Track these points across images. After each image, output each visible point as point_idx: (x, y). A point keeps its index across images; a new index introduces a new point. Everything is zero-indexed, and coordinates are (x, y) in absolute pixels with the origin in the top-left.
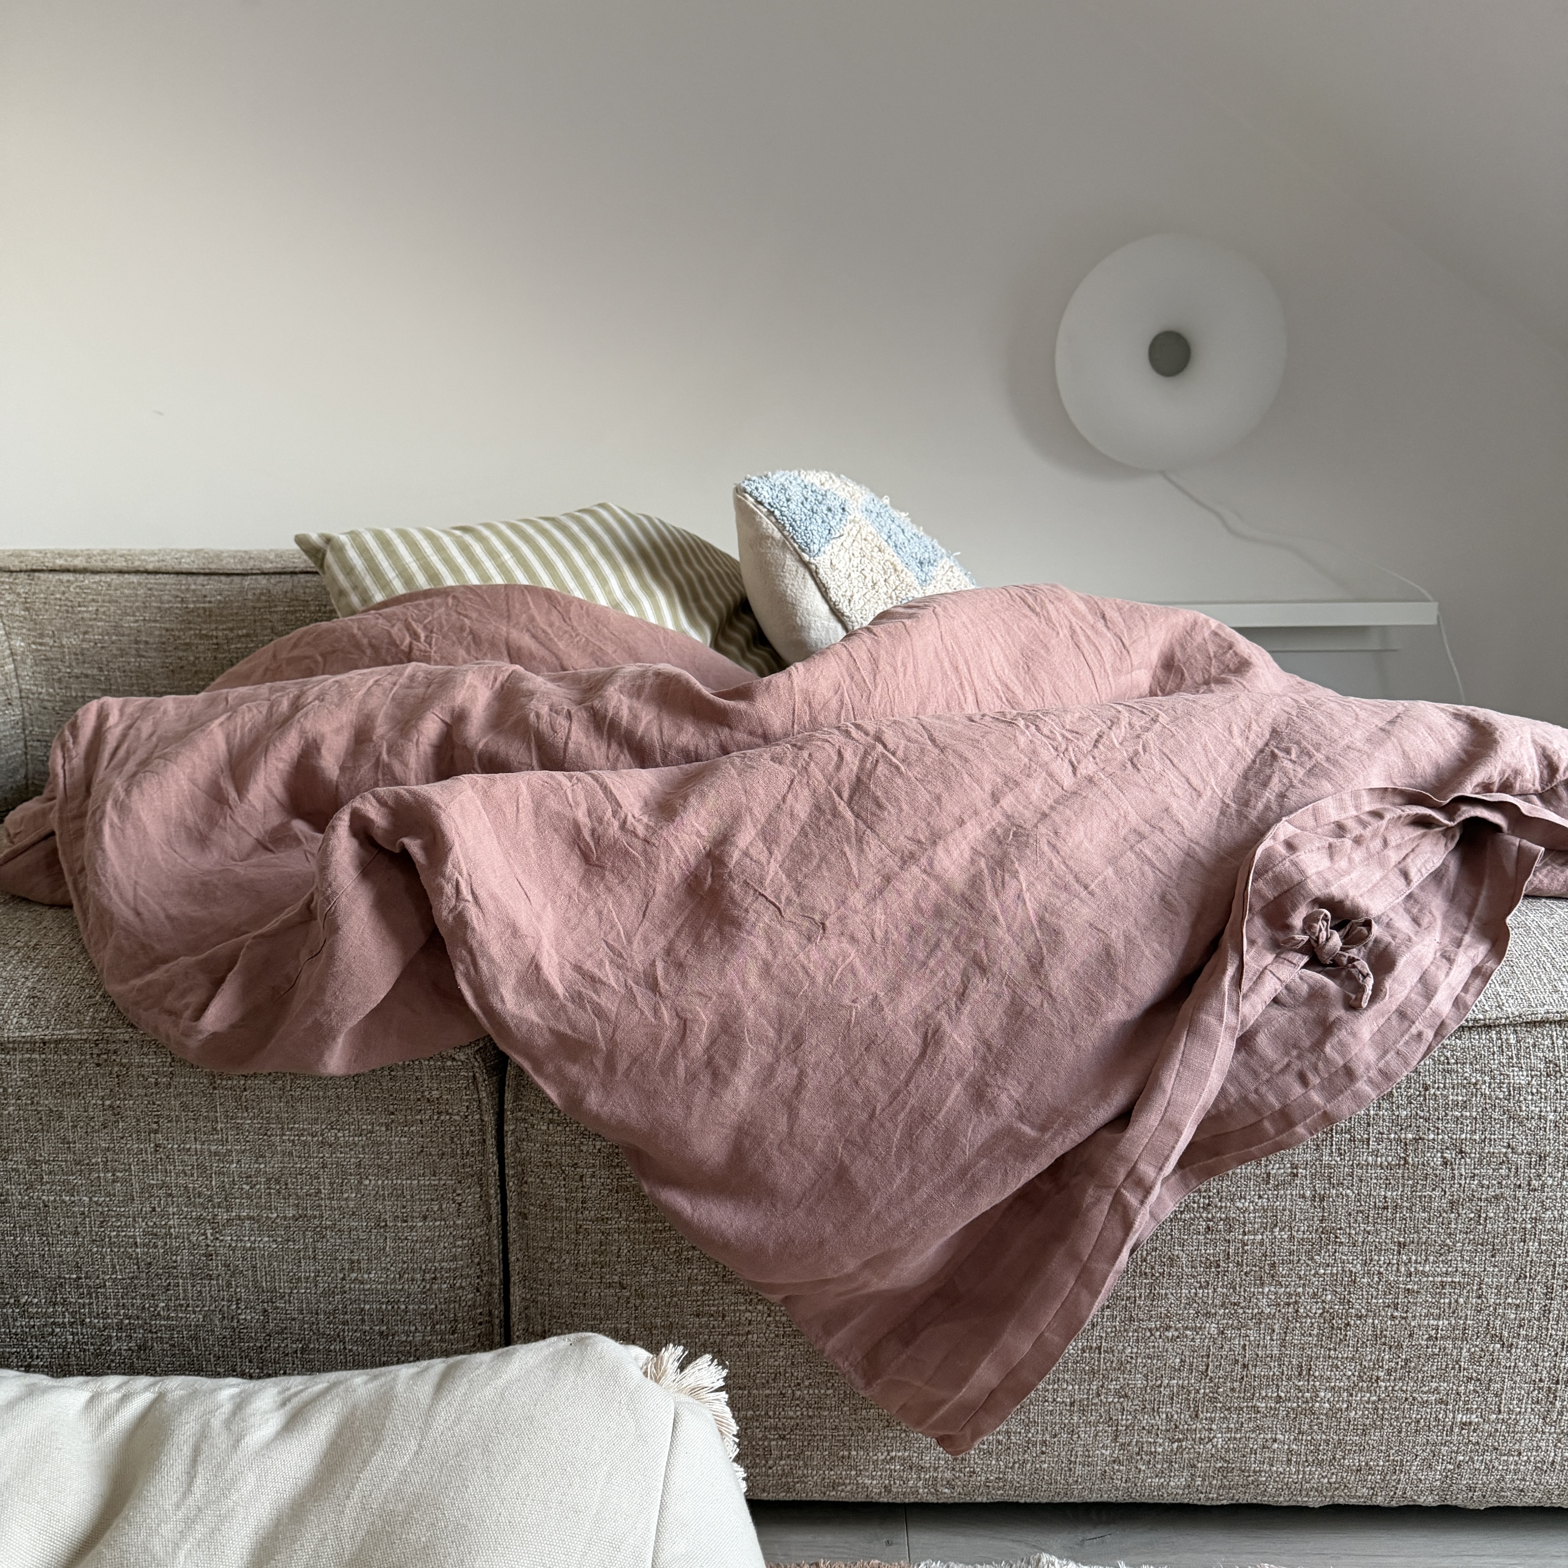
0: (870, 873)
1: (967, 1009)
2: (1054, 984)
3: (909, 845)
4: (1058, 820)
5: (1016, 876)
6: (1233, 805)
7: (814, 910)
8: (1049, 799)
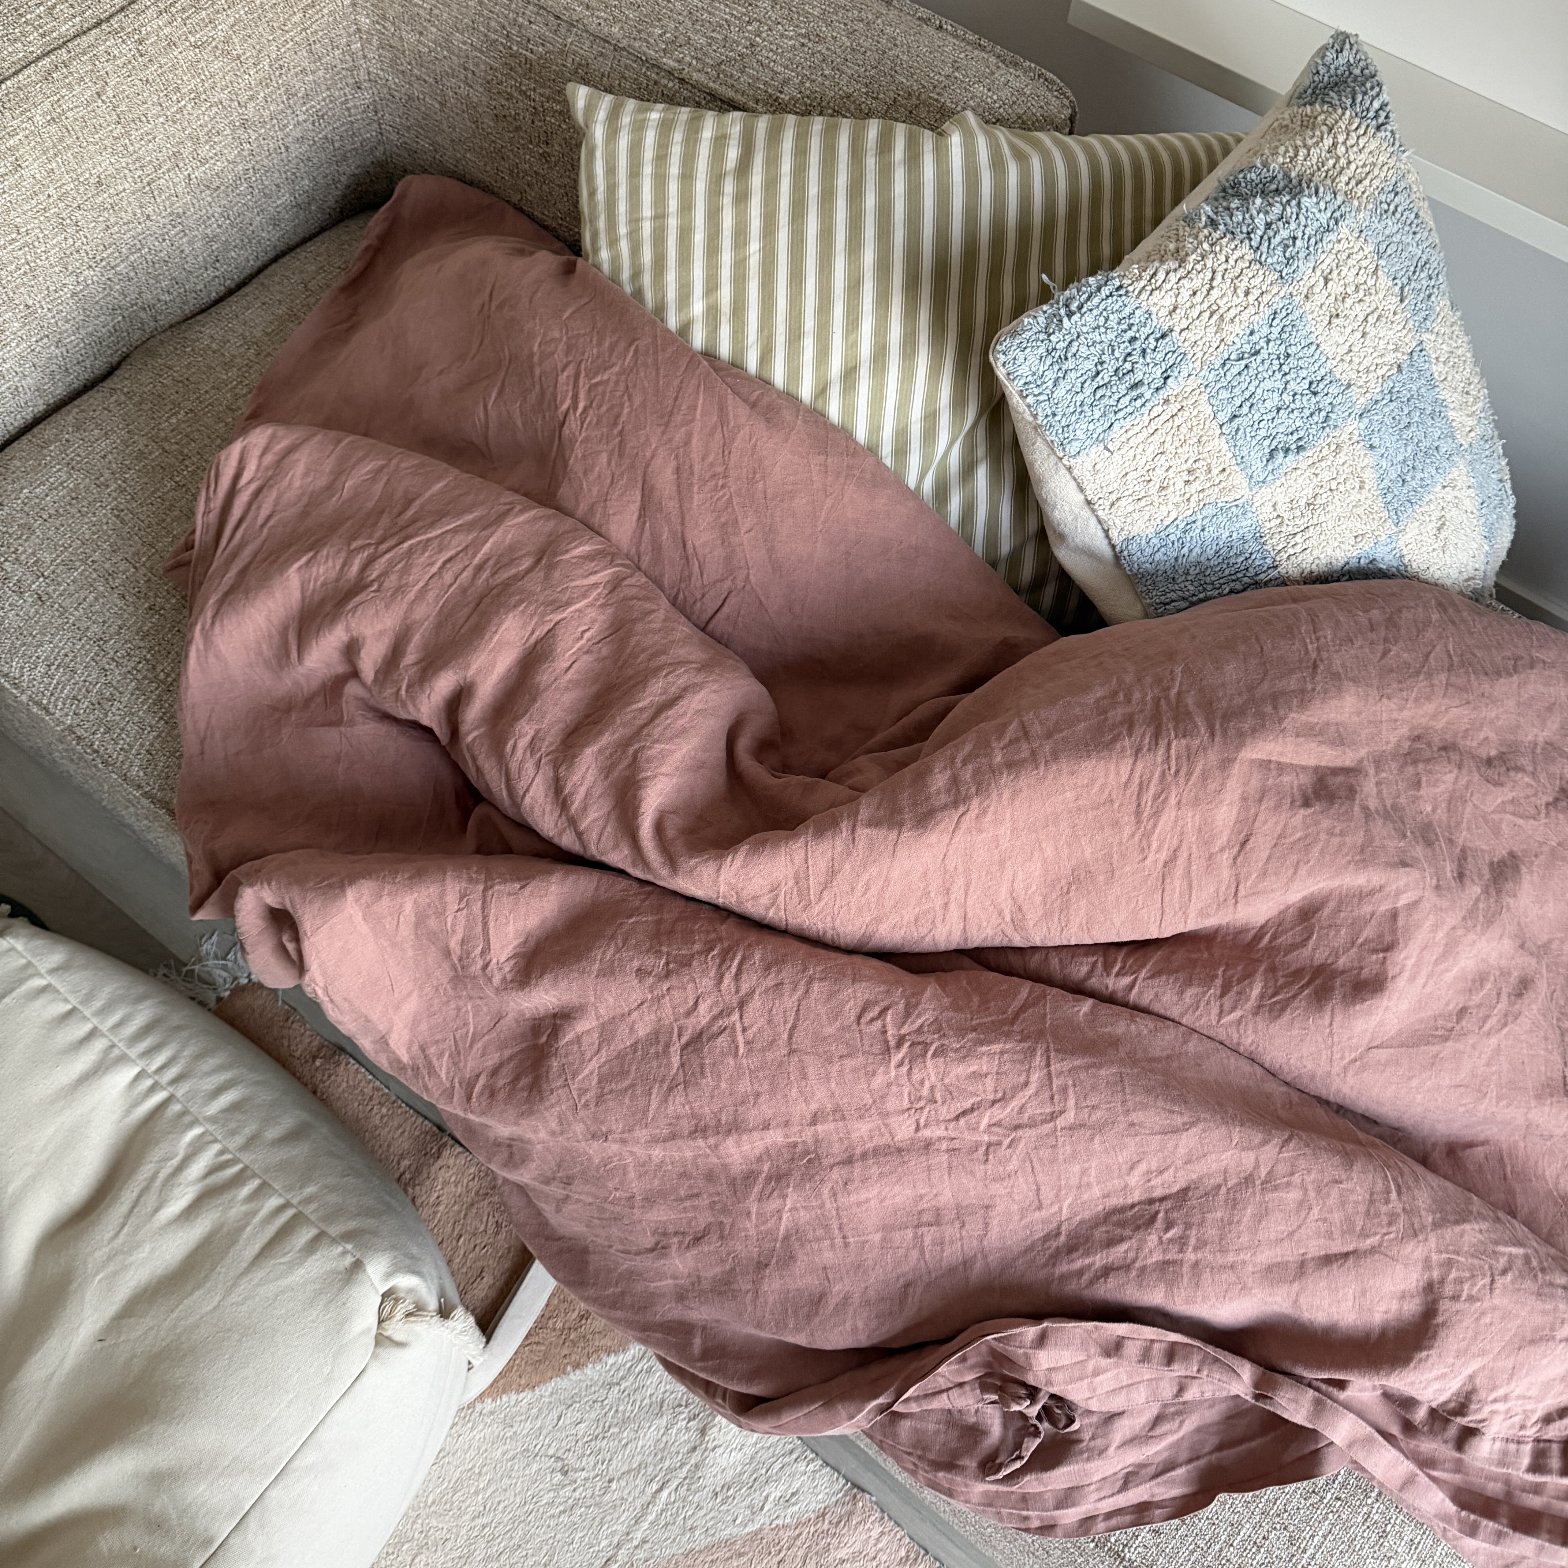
0: (663, 1122)
1: (694, 1252)
2: (765, 1287)
3: (709, 1119)
4: (857, 1170)
5: (784, 1197)
6: (1062, 1238)
7: (602, 1123)
8: (869, 1145)
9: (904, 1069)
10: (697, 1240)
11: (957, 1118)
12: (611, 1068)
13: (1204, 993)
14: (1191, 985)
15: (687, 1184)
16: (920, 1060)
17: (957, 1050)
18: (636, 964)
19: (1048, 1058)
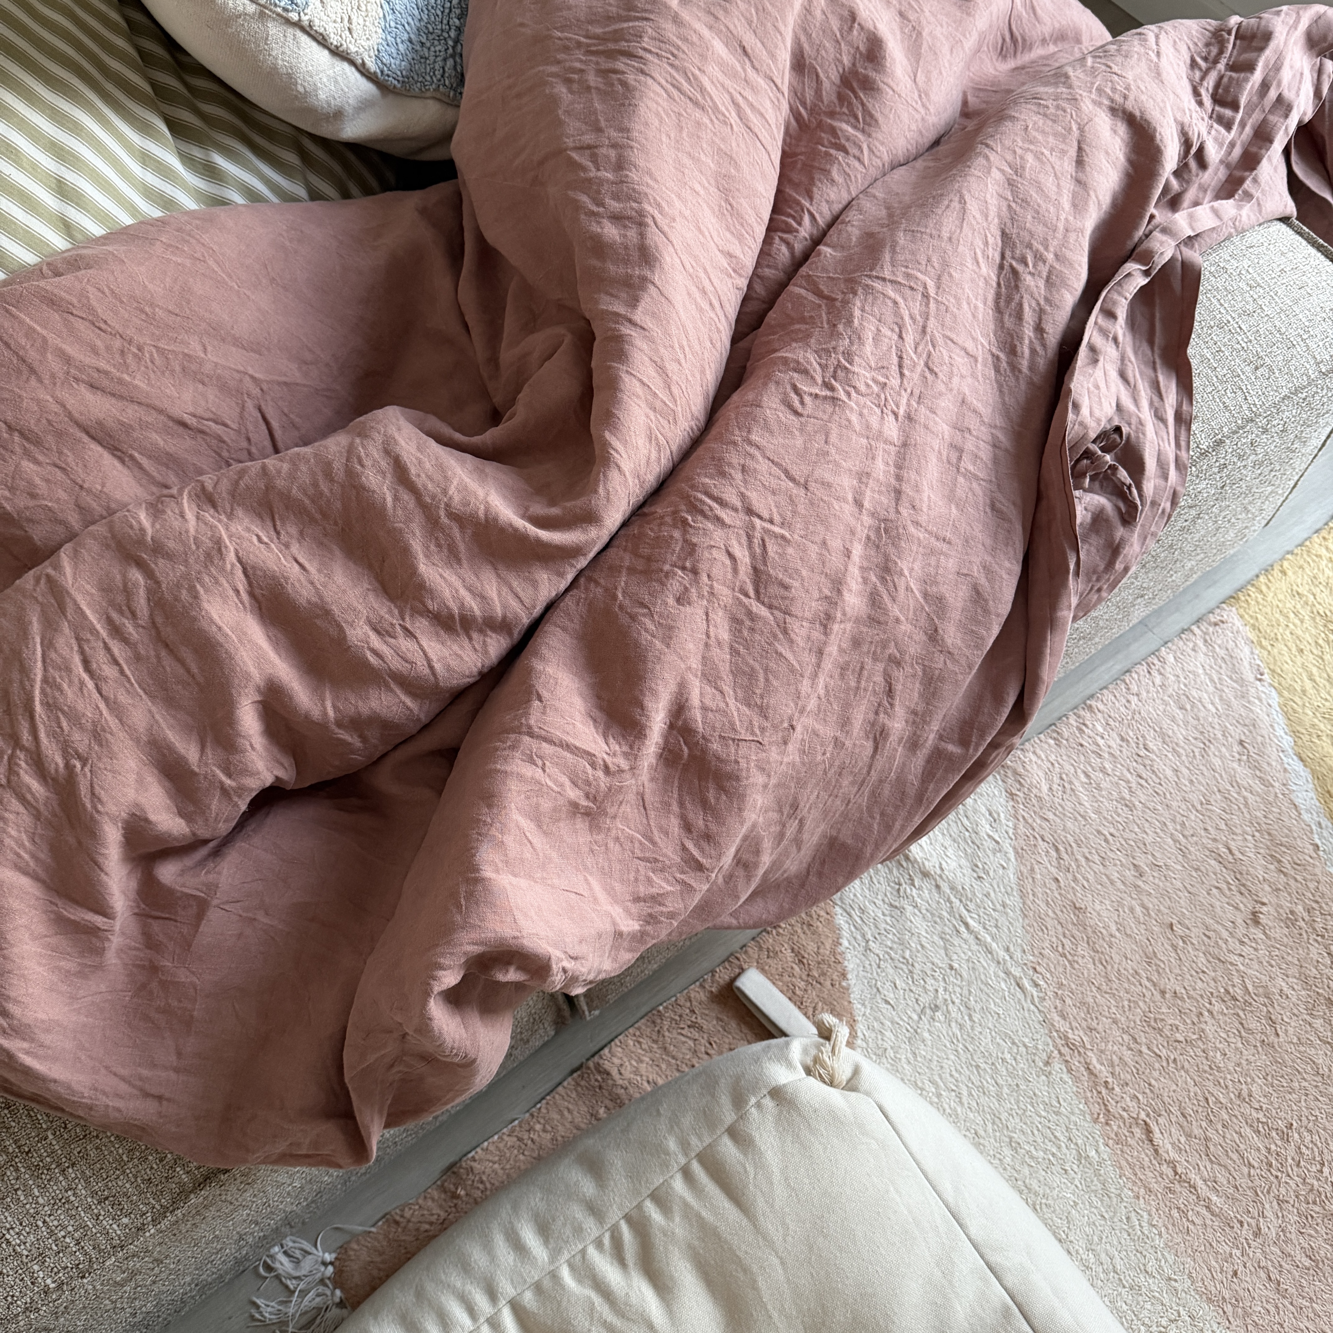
0: (806, 656)
1: (897, 702)
2: (949, 641)
3: (820, 607)
4: (907, 489)
5: (901, 574)
6: (1002, 356)
7: (782, 722)
8: (892, 469)
9: (854, 394)
10: (890, 692)
11: (902, 375)
12: (742, 686)
13: (840, 163)
14: (829, 172)
15: (849, 673)
16: (850, 376)
17: (851, 343)
18: (671, 601)
19: (877, 277)
